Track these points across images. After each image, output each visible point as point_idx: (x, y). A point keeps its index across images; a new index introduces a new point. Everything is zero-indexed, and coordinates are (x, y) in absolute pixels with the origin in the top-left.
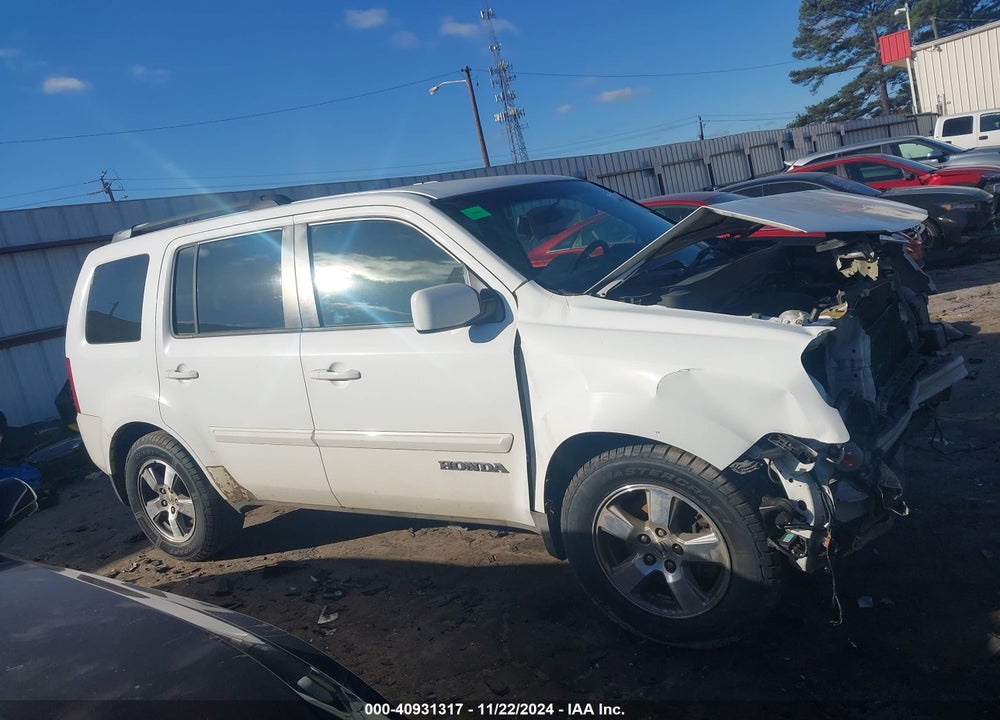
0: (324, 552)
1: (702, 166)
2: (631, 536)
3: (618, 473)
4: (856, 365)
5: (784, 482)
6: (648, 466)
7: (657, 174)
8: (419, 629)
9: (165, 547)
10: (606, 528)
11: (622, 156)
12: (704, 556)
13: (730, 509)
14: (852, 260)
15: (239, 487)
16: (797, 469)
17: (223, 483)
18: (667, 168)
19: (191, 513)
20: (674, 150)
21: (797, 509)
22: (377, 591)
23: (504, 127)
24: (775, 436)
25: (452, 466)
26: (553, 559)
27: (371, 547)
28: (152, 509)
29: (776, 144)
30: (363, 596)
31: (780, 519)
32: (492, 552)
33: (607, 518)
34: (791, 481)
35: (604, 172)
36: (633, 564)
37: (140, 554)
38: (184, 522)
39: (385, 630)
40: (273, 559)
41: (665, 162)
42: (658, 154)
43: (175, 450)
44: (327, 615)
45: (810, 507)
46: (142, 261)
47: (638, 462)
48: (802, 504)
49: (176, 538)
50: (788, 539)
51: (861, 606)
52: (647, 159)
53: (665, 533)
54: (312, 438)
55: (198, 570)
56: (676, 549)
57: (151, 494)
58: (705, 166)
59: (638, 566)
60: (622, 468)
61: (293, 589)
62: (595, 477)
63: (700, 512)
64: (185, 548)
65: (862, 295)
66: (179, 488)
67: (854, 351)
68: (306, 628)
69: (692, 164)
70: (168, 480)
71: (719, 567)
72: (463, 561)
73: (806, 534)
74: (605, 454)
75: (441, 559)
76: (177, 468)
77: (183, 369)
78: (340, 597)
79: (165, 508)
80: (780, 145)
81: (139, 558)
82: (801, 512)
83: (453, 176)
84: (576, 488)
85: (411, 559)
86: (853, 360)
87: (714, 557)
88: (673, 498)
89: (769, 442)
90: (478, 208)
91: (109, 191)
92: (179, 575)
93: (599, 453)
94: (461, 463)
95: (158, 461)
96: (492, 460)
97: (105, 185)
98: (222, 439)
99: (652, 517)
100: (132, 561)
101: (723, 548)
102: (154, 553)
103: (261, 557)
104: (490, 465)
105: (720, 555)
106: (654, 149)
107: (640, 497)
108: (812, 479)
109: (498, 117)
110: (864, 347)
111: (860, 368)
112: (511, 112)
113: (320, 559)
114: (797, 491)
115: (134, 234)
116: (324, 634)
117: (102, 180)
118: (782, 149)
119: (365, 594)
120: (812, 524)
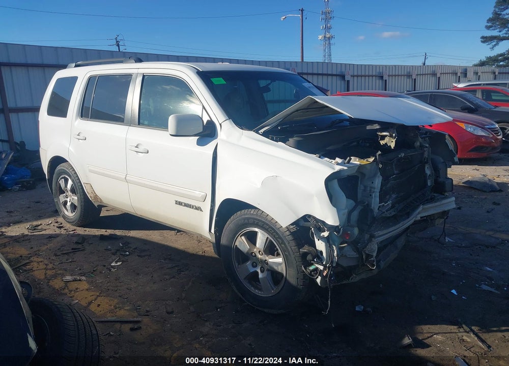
0: (134, 233)
1: (411, 80)
2: (248, 253)
3: (246, 221)
4: (372, 190)
5: (316, 240)
6: (259, 220)
7: (384, 79)
8: (152, 277)
9: (64, 217)
10: (238, 246)
11: (367, 67)
12: (276, 268)
13: (289, 248)
14: (386, 136)
15: (96, 195)
16: (321, 235)
17: (90, 192)
18: (391, 77)
19: (76, 204)
20: (397, 68)
21: (319, 254)
22: (144, 256)
23: (323, 43)
24: (310, 216)
25: (180, 203)
26: (216, 256)
27: (154, 236)
28: (62, 198)
29: (456, 74)
30: (137, 257)
31: (309, 257)
32: (206, 249)
33: (240, 241)
34: (319, 240)
35: (356, 74)
36: (247, 266)
37: (55, 218)
38: (74, 207)
39: (138, 274)
40: (109, 232)
41: (391, 74)
42: (388, 69)
43: (73, 172)
44: (116, 262)
45: (324, 255)
46: (74, 80)
47: (255, 217)
48: (321, 252)
49: (69, 214)
50: (312, 268)
51: (356, 309)
52: (381, 71)
53: (262, 254)
54: (125, 178)
55: (75, 230)
56: (265, 262)
57: (62, 192)
58: (412, 79)
59: (248, 267)
60: (248, 219)
61: (109, 247)
62: (236, 221)
63: (278, 247)
64: (71, 219)
65: (400, 156)
66: (73, 191)
67: (373, 183)
68: (105, 266)
69: (405, 77)
70: (69, 186)
71: (281, 274)
72: (191, 251)
73: (321, 268)
74: (243, 211)
75: (181, 247)
76: (73, 181)
77: (81, 135)
78: (127, 255)
79: (66, 199)
80: (459, 74)
81: (53, 220)
82: (321, 256)
83: (238, 61)
84: (229, 224)
85: (169, 245)
86: (371, 187)
87: (280, 270)
88: (268, 238)
89: (306, 218)
90: (221, 79)
91: (118, 45)
92: (65, 231)
93: (241, 210)
94: (184, 203)
95: (66, 176)
96: (197, 204)
97: (117, 42)
98: (91, 171)
99: (257, 245)
100: (49, 221)
101: (284, 265)
102: (60, 219)
103: (104, 230)
104: (196, 207)
105: (282, 269)
106: (386, 66)
107: (255, 234)
108: (327, 240)
109: (320, 37)
110: (378, 182)
111: (374, 192)
112: (328, 36)
113: (129, 237)
114: (320, 245)
115: (76, 66)
116: (110, 270)
117: (116, 39)
118: (459, 77)
119: (139, 256)
120: (324, 263)
